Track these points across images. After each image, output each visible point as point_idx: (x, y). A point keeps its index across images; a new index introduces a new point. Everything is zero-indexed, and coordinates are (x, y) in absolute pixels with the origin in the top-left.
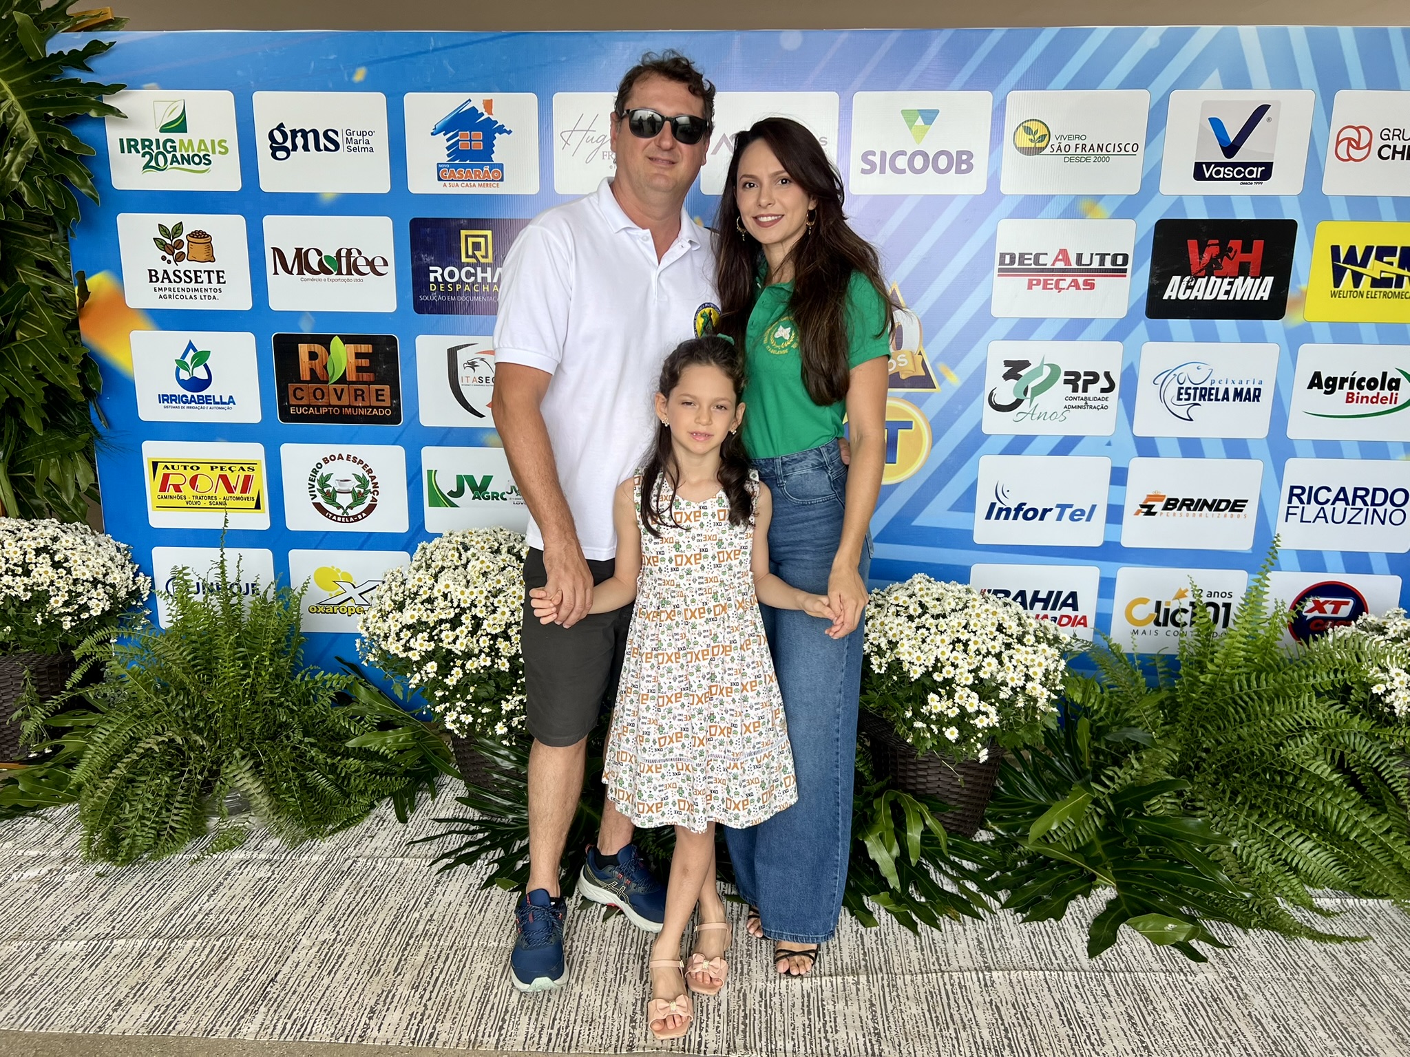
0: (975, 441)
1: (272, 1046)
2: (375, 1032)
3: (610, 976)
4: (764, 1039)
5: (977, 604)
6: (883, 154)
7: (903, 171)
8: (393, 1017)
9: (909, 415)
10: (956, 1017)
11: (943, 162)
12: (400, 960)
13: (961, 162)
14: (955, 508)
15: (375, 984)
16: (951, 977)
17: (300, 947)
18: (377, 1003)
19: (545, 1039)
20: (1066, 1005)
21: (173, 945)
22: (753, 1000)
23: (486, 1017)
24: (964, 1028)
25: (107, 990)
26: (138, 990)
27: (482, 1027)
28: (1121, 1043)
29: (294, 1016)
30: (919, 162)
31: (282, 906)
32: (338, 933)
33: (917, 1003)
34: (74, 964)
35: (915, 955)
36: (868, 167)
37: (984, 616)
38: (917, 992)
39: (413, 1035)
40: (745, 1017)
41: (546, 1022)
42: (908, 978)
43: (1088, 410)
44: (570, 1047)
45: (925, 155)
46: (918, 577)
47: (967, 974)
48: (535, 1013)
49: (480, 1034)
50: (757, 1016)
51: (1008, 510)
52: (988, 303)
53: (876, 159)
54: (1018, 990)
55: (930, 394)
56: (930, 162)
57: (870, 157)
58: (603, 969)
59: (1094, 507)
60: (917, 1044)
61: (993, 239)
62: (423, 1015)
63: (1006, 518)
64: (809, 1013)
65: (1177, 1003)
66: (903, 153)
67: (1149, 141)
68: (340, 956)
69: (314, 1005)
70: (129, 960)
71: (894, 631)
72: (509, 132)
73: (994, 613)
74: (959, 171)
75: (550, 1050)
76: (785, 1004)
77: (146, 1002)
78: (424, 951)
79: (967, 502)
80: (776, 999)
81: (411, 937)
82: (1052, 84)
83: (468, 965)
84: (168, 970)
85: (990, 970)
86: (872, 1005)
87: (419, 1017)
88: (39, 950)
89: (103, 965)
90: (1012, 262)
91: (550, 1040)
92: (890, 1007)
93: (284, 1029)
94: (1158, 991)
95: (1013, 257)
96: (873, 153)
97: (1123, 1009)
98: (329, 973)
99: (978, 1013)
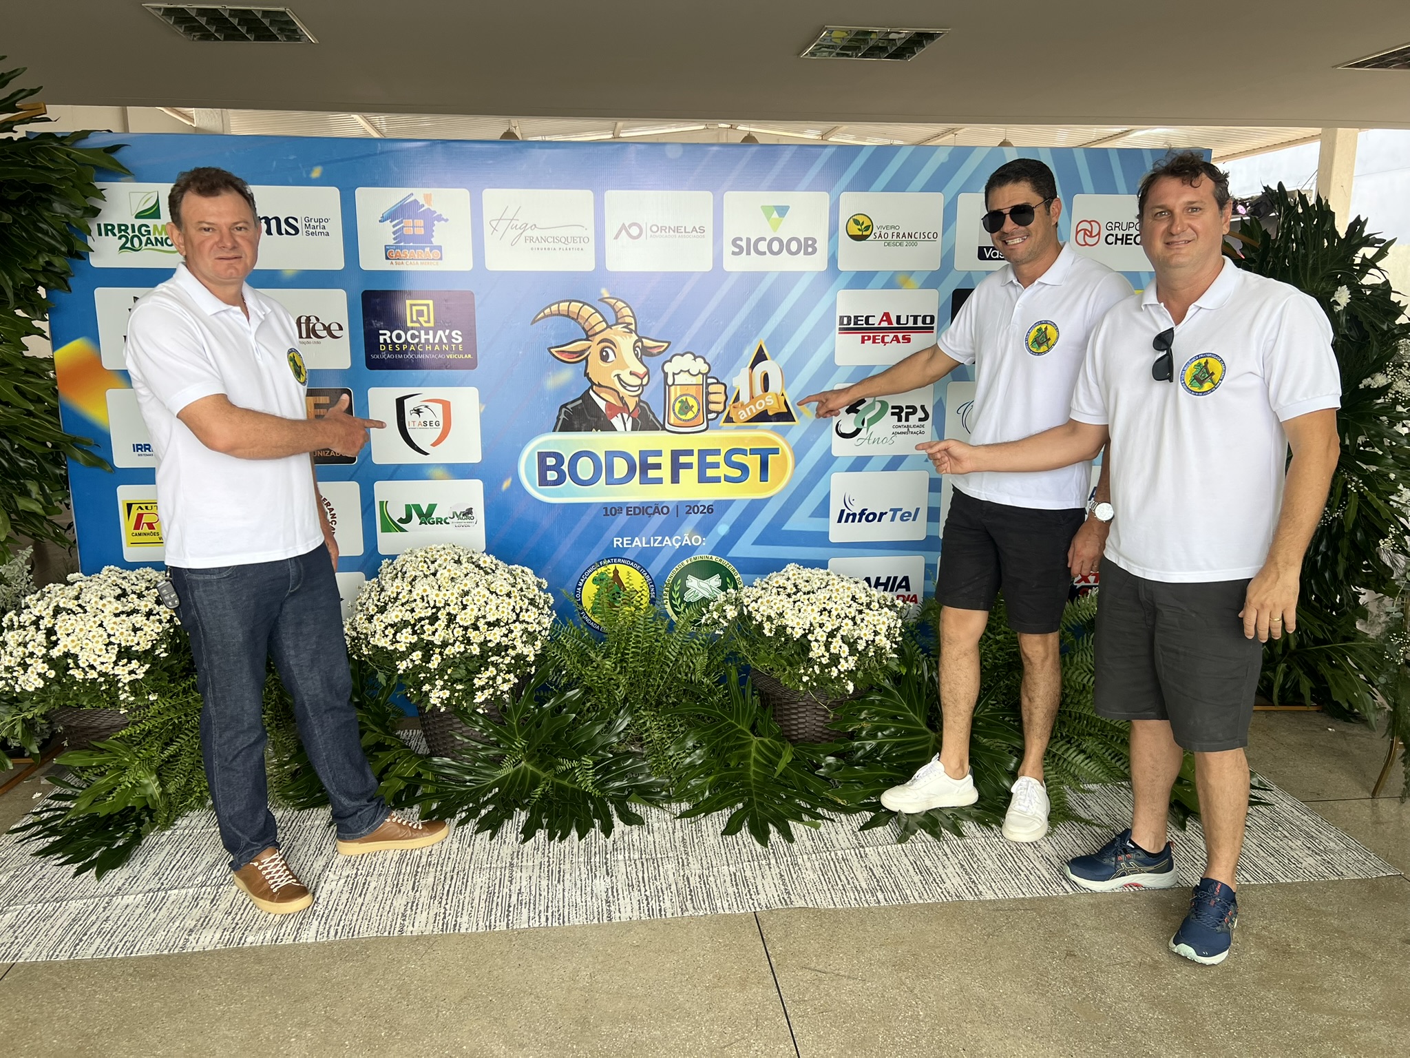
0: (827, 462)
1: (330, 944)
2: (411, 928)
3: (584, 876)
4: (707, 903)
5: (836, 582)
6: (748, 240)
7: (764, 253)
8: (422, 917)
9: (776, 443)
10: (843, 877)
11: (794, 247)
12: (414, 883)
13: (808, 246)
14: (814, 515)
15: (399, 899)
16: (836, 854)
17: (329, 880)
18: (405, 910)
19: (543, 919)
20: (918, 863)
21: (220, 890)
22: (694, 881)
23: (494, 910)
24: (849, 883)
25: (177, 924)
26: (204, 922)
27: (493, 917)
28: (957, 881)
29: (342, 924)
30: (776, 247)
31: (303, 857)
32: (358, 869)
33: (814, 872)
34: (138, 911)
35: (808, 844)
36: (737, 250)
37: (841, 590)
38: (813, 866)
39: (440, 927)
40: (691, 891)
41: (542, 908)
42: (805, 857)
43: (910, 435)
44: (564, 922)
45: (781, 241)
46: (790, 567)
47: (847, 851)
48: (532, 905)
49: (493, 921)
50: (699, 890)
51: (854, 515)
52: (832, 355)
53: (744, 244)
54: (884, 857)
55: (792, 426)
56: (785, 246)
57: (738, 242)
58: (578, 873)
59: (918, 510)
60: (816, 895)
61: (834, 305)
62: (445, 913)
63: (853, 521)
64: (737, 885)
65: (993, 855)
66: (764, 239)
67: (944, 231)
68: (364, 884)
69: (355, 917)
70: (186, 903)
71: (777, 605)
72: (446, 220)
73: (849, 588)
74: (806, 253)
75: (550, 925)
76: (718, 882)
77: (214, 928)
78: (432, 875)
79: (823, 510)
80: (711, 879)
81: (418, 867)
82: (873, 188)
83: (470, 879)
84: (224, 905)
85: (863, 847)
86: (781, 876)
87: (442, 916)
88: (104, 904)
89: (164, 909)
90: (849, 323)
91: (547, 919)
92: (794, 876)
93: (336, 933)
94: (980, 849)
95: (849, 318)
96: (741, 239)
97: (957, 861)
98: (360, 895)
99: (858, 874)
